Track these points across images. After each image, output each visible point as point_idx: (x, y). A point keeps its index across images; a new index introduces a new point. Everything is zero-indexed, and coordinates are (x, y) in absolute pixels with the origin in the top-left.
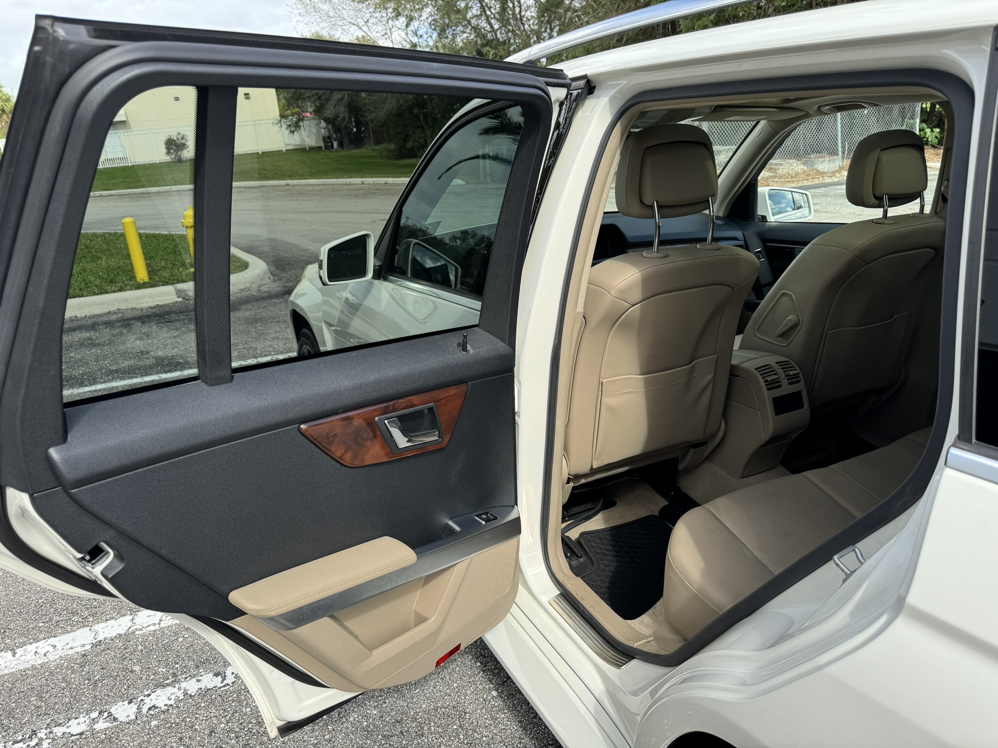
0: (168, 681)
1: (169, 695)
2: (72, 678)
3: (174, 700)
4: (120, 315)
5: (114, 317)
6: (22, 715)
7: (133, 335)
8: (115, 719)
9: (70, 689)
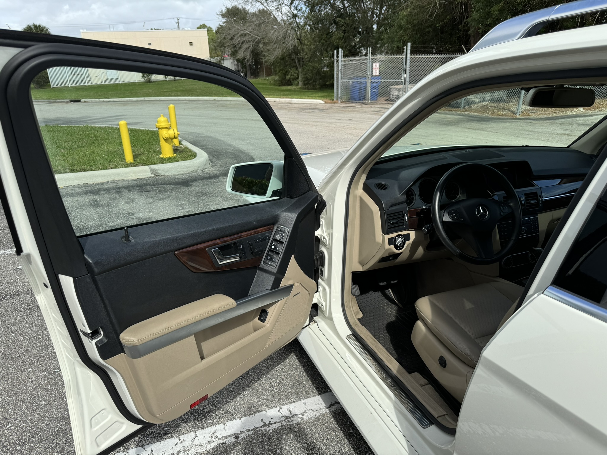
4: (115, 184)
5: (111, 186)
7: (123, 200)
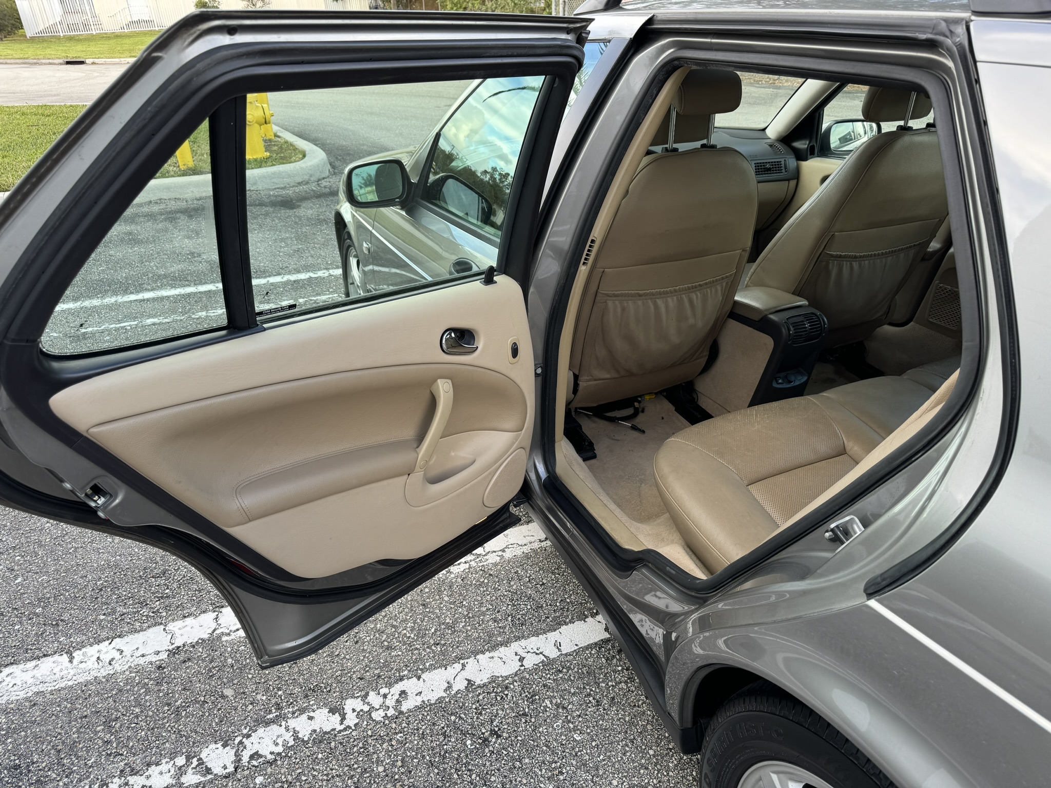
0: (271, 716)
1: (274, 739)
2: (146, 701)
3: (283, 745)
6: (88, 752)
7: (180, 232)
8: (208, 771)
9: (146, 717)
